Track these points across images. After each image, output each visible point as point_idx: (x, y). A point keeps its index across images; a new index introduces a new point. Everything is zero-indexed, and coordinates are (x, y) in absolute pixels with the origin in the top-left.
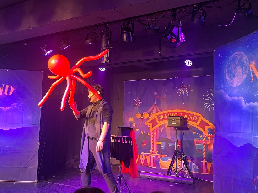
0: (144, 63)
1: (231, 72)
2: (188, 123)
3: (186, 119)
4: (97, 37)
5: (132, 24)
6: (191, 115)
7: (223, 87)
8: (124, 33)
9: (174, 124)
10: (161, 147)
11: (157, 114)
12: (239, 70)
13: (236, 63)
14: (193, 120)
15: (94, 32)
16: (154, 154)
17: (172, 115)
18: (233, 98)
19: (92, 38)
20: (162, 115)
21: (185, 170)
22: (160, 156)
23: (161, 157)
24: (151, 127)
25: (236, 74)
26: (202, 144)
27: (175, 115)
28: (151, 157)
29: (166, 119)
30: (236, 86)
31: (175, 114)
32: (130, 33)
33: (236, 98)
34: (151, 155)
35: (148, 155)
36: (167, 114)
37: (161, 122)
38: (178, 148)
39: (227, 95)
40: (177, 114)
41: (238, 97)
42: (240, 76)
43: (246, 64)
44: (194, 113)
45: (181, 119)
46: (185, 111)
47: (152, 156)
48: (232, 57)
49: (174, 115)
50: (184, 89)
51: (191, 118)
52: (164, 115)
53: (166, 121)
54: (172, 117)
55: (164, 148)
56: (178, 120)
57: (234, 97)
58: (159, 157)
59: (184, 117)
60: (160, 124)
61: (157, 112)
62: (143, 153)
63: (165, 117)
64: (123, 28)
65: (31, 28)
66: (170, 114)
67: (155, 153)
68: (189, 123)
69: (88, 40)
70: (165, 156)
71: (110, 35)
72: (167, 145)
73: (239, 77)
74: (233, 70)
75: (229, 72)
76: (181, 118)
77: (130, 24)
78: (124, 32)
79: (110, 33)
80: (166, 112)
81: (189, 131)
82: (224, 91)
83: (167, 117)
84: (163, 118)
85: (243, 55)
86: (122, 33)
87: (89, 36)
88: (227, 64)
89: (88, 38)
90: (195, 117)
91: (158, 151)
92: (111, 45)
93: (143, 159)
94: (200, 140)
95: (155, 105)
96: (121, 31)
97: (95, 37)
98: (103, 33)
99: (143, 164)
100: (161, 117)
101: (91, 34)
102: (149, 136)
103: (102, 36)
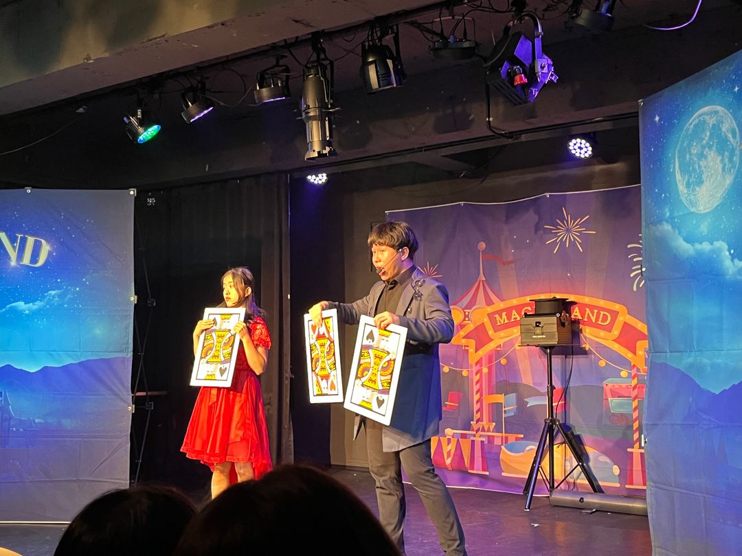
0: (443, 154)
1: (691, 168)
2: (584, 333)
3: (576, 322)
4: (290, 80)
5: (394, 35)
6: (592, 307)
7: (668, 214)
8: (371, 63)
9: (539, 337)
10: (504, 409)
11: (490, 309)
12: (713, 161)
13: (704, 139)
14: (599, 323)
15: (280, 64)
16: (485, 431)
18: (698, 246)
19: (276, 84)
20: (504, 313)
22: (502, 437)
23: (506, 442)
24: (472, 350)
25: (706, 175)
26: (629, 397)
28: (473, 441)
29: (516, 323)
30: (705, 209)
32: (390, 62)
33: (706, 246)
34: (474, 436)
35: (464, 436)
36: (518, 308)
37: (502, 334)
38: (555, 411)
39: (681, 239)
41: (712, 244)
42: (716, 178)
43: (732, 142)
44: (602, 303)
45: (561, 323)
47: (478, 439)
48: (691, 124)
50: (568, 230)
51: (593, 319)
52: (509, 311)
53: (516, 331)
54: (534, 316)
55: (512, 414)
56: (552, 326)
57: (701, 243)
58: (497, 442)
59: (572, 317)
60: (499, 339)
61: (489, 302)
62: (449, 431)
63: (513, 317)
64: (367, 48)
65: (91, 60)
66: (528, 308)
67: (486, 429)
68: (588, 333)
69: (265, 91)
70: (517, 439)
71: (328, 72)
72: (521, 403)
73: (713, 184)
74: (695, 163)
75: (685, 169)
76: (560, 319)
77: (388, 34)
78: (370, 60)
79: (329, 67)
80: (515, 302)
81: (588, 357)
82: (673, 227)
83: (519, 319)
84: (506, 321)
85: (723, 117)
86: (365, 64)
87: (266, 76)
88: (680, 143)
89: (265, 84)
90: (606, 313)
91: (494, 424)
92: (332, 101)
93: (449, 447)
94: (621, 386)
95: (481, 283)
96: (361, 58)
97: (284, 79)
98: (309, 68)
99: (451, 463)
100: (501, 317)
101: (272, 70)
102: (468, 376)
103: (304, 77)
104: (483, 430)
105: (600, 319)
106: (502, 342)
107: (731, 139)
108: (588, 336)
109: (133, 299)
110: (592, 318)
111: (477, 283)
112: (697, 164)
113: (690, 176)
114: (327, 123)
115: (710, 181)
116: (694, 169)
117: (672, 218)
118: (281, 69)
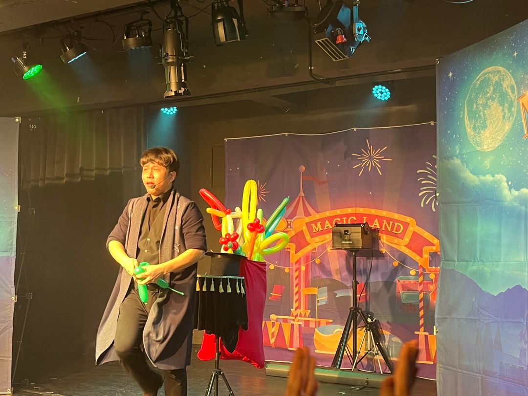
0: (273, 95)
1: (477, 115)
2: (382, 240)
3: (376, 231)
4: (152, 33)
6: (389, 220)
7: (458, 151)
8: (220, 21)
9: (347, 243)
10: (317, 299)
11: (307, 220)
12: (495, 111)
13: (488, 93)
14: (394, 232)
15: (144, 19)
16: (302, 317)
17: (342, 220)
18: (482, 178)
19: (140, 35)
20: (319, 223)
21: (376, 354)
22: (316, 321)
23: (319, 325)
24: (292, 252)
25: (489, 121)
26: (417, 291)
27: (349, 221)
28: (292, 325)
29: (327, 231)
30: (489, 148)
31: (350, 218)
32: (235, 21)
33: (489, 178)
34: (294, 320)
35: (285, 321)
36: (330, 219)
37: (317, 239)
38: (358, 301)
39: (468, 172)
40: (355, 218)
41: (493, 176)
42: (498, 124)
43: (511, 96)
44: (396, 216)
45: (364, 232)
46: (373, 212)
47: (296, 323)
48: (478, 79)
49: (347, 220)
50: (370, 158)
52: (322, 221)
53: (329, 237)
54: (343, 225)
55: (324, 303)
56: (357, 234)
57: (485, 176)
58: (312, 325)
59: (373, 226)
60: (315, 243)
61: (307, 214)
62: (273, 317)
63: (326, 226)
64: (216, 8)
66: (339, 219)
67: (303, 315)
68: (384, 239)
69: (131, 40)
70: (328, 323)
71: (184, 26)
72: (331, 295)
73: (495, 129)
74: (480, 111)
75: (473, 115)
76: (363, 229)
78: (219, 18)
79: (184, 22)
80: (328, 214)
81: (384, 259)
82: (461, 162)
83: (331, 227)
84: (321, 229)
85: (504, 75)
86: (215, 22)
87: (132, 28)
88: (469, 95)
89: (131, 34)
90: (399, 224)
91: (309, 311)
92: (186, 51)
93: (273, 330)
94: (410, 282)
95: (301, 198)
96: (211, 16)
97: (147, 30)
98: (167, 22)
99: (275, 342)
100: (316, 226)
101: (137, 23)
102: (289, 273)
103: (164, 30)
104: (301, 316)
105: (395, 229)
106: (316, 246)
107: (510, 93)
108: (385, 242)
109: (17, 208)
110: (388, 228)
111: (298, 198)
112: (482, 112)
113: (477, 121)
114: (182, 68)
115: (492, 126)
116: (480, 116)
117: (461, 155)
118: (145, 22)
